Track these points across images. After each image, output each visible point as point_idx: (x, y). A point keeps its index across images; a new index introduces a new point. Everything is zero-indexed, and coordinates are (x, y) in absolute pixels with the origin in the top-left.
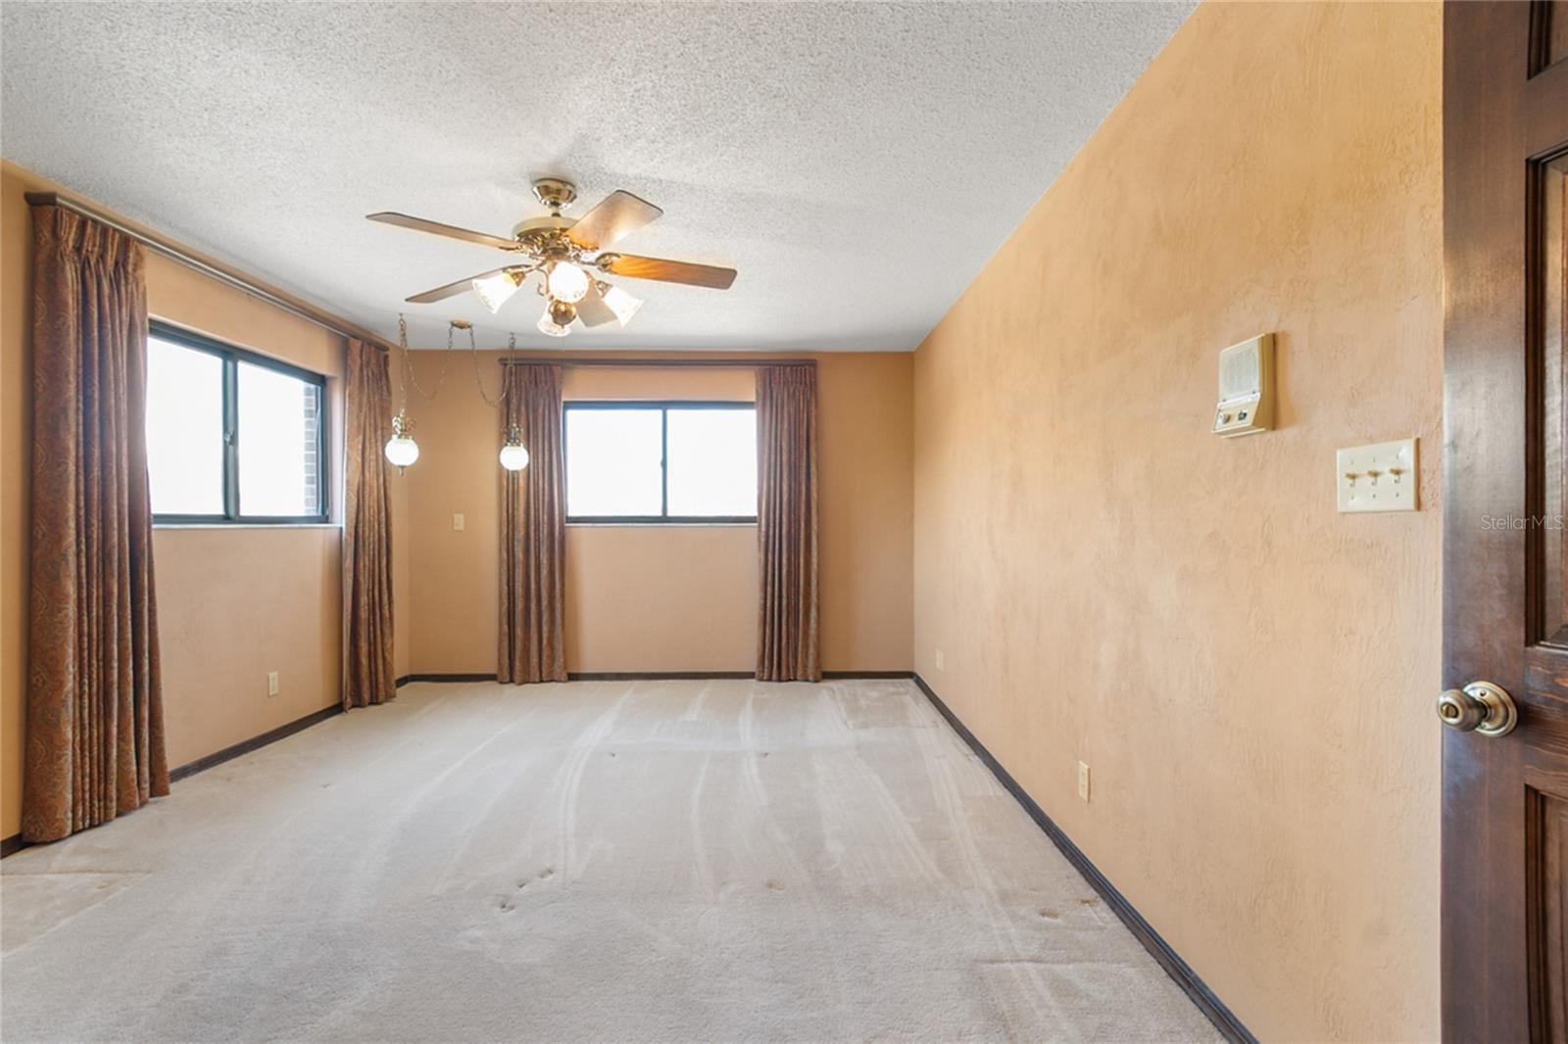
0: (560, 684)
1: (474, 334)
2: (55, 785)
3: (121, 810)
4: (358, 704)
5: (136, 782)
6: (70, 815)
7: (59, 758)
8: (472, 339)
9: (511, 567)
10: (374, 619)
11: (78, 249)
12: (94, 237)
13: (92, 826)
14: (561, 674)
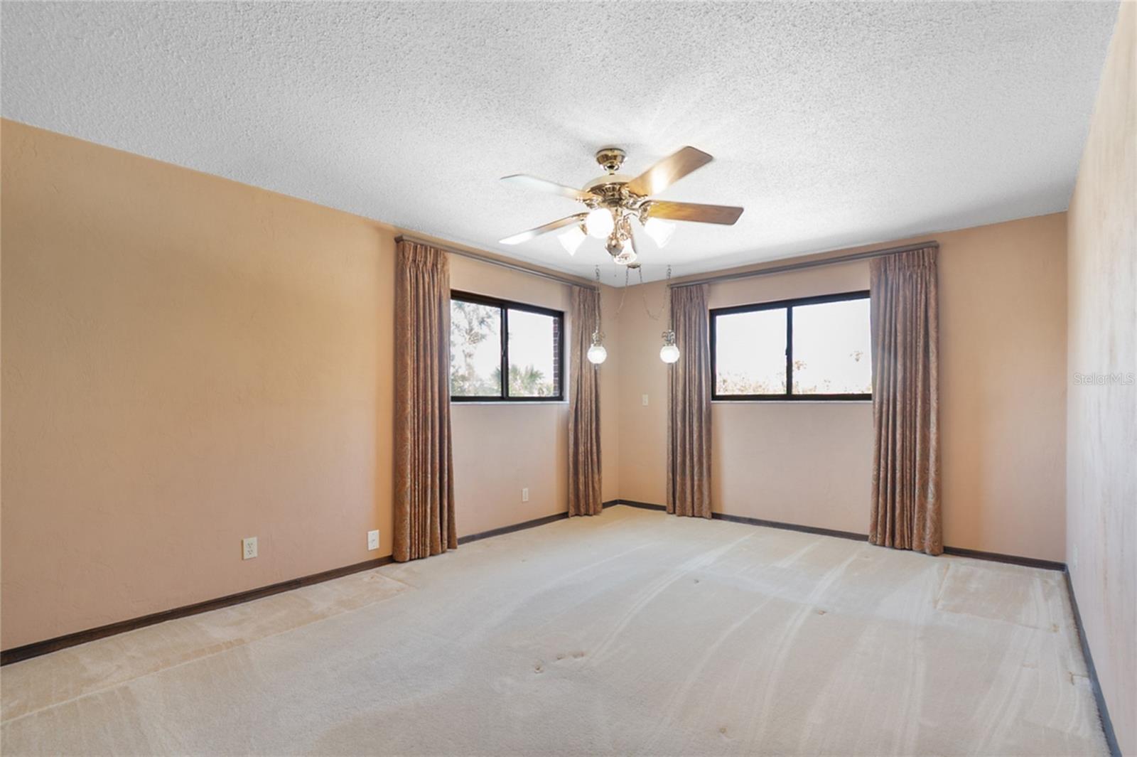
0: (706, 520)
1: (642, 271)
2: (403, 534)
3: (433, 552)
4: (578, 514)
5: (439, 540)
6: (408, 550)
7: (404, 521)
8: (640, 275)
9: (674, 432)
10: (588, 461)
11: (414, 261)
12: (421, 253)
13: (419, 558)
14: (706, 512)
